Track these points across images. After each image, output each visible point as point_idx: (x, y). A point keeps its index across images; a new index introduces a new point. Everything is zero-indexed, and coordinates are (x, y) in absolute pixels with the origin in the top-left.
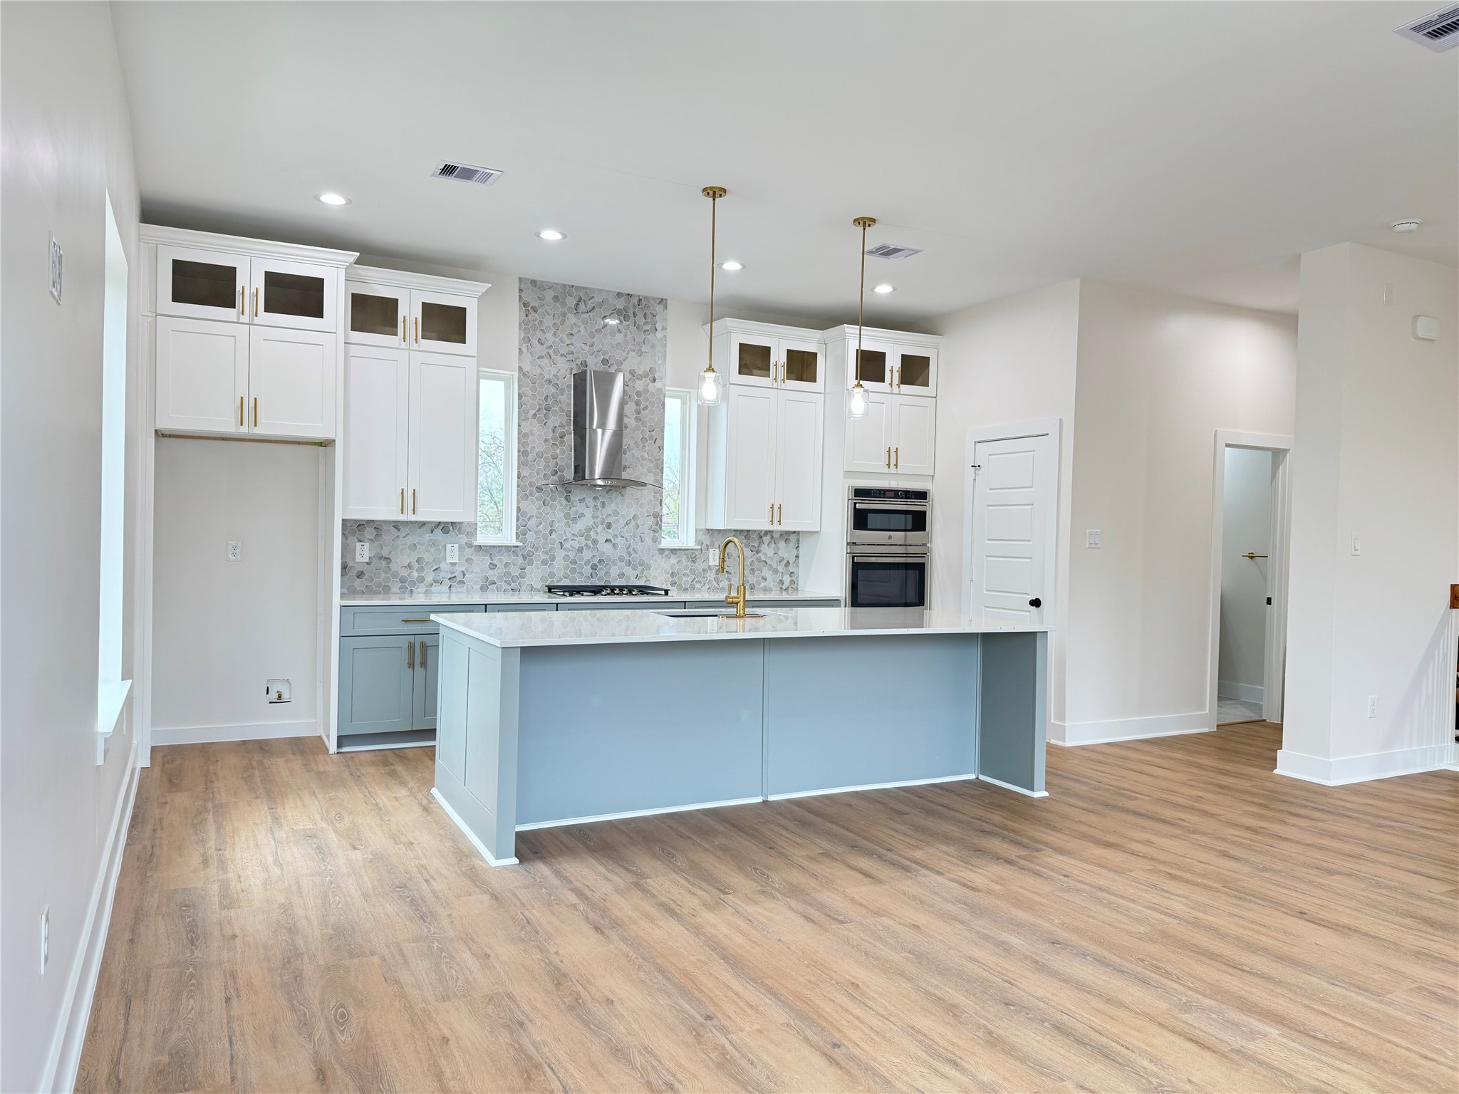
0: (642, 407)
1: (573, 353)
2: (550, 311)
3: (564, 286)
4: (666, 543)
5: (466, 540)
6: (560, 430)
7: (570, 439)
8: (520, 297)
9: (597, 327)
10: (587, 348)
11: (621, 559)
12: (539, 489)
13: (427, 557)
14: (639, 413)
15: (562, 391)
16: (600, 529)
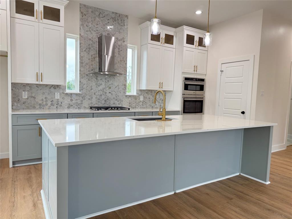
0: (120, 50)
1: (98, 31)
2: (90, 16)
3: (95, 8)
4: (127, 94)
5: (62, 91)
6: (94, 56)
7: (97, 59)
8: (80, 10)
9: (106, 23)
10: (103, 29)
11: (114, 98)
12: (87, 75)
13: (49, 97)
14: (119, 52)
15: (94, 43)
16: (107, 89)
